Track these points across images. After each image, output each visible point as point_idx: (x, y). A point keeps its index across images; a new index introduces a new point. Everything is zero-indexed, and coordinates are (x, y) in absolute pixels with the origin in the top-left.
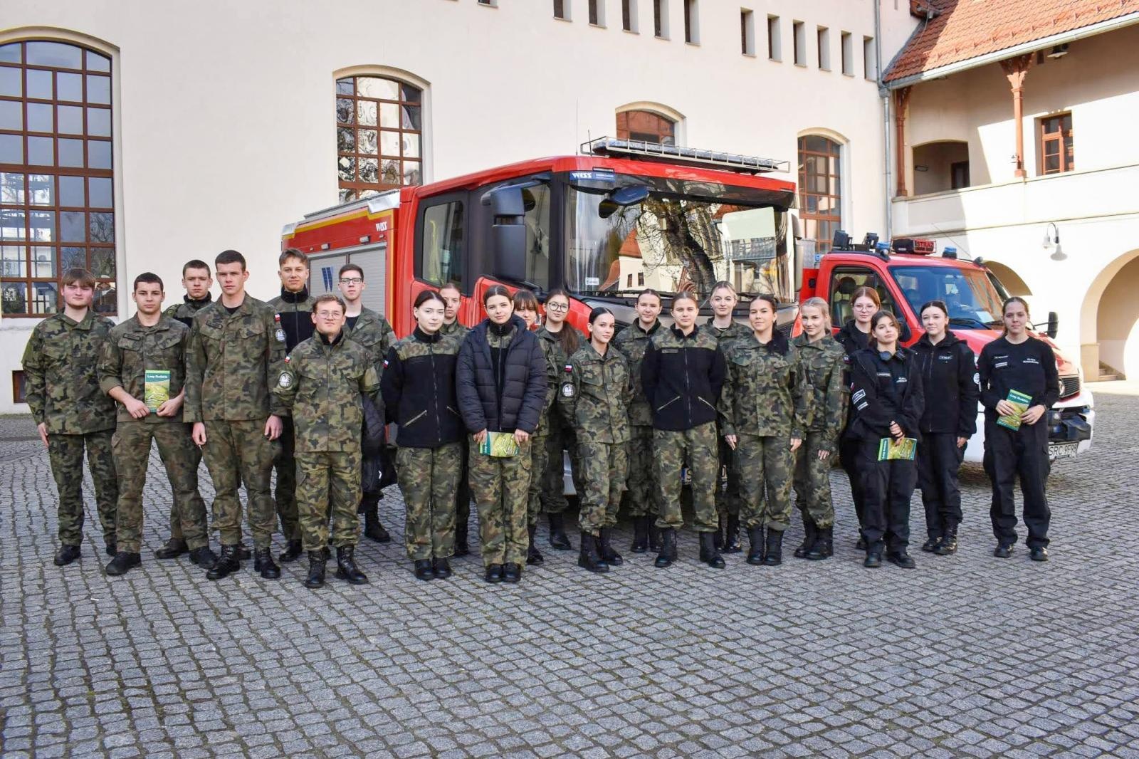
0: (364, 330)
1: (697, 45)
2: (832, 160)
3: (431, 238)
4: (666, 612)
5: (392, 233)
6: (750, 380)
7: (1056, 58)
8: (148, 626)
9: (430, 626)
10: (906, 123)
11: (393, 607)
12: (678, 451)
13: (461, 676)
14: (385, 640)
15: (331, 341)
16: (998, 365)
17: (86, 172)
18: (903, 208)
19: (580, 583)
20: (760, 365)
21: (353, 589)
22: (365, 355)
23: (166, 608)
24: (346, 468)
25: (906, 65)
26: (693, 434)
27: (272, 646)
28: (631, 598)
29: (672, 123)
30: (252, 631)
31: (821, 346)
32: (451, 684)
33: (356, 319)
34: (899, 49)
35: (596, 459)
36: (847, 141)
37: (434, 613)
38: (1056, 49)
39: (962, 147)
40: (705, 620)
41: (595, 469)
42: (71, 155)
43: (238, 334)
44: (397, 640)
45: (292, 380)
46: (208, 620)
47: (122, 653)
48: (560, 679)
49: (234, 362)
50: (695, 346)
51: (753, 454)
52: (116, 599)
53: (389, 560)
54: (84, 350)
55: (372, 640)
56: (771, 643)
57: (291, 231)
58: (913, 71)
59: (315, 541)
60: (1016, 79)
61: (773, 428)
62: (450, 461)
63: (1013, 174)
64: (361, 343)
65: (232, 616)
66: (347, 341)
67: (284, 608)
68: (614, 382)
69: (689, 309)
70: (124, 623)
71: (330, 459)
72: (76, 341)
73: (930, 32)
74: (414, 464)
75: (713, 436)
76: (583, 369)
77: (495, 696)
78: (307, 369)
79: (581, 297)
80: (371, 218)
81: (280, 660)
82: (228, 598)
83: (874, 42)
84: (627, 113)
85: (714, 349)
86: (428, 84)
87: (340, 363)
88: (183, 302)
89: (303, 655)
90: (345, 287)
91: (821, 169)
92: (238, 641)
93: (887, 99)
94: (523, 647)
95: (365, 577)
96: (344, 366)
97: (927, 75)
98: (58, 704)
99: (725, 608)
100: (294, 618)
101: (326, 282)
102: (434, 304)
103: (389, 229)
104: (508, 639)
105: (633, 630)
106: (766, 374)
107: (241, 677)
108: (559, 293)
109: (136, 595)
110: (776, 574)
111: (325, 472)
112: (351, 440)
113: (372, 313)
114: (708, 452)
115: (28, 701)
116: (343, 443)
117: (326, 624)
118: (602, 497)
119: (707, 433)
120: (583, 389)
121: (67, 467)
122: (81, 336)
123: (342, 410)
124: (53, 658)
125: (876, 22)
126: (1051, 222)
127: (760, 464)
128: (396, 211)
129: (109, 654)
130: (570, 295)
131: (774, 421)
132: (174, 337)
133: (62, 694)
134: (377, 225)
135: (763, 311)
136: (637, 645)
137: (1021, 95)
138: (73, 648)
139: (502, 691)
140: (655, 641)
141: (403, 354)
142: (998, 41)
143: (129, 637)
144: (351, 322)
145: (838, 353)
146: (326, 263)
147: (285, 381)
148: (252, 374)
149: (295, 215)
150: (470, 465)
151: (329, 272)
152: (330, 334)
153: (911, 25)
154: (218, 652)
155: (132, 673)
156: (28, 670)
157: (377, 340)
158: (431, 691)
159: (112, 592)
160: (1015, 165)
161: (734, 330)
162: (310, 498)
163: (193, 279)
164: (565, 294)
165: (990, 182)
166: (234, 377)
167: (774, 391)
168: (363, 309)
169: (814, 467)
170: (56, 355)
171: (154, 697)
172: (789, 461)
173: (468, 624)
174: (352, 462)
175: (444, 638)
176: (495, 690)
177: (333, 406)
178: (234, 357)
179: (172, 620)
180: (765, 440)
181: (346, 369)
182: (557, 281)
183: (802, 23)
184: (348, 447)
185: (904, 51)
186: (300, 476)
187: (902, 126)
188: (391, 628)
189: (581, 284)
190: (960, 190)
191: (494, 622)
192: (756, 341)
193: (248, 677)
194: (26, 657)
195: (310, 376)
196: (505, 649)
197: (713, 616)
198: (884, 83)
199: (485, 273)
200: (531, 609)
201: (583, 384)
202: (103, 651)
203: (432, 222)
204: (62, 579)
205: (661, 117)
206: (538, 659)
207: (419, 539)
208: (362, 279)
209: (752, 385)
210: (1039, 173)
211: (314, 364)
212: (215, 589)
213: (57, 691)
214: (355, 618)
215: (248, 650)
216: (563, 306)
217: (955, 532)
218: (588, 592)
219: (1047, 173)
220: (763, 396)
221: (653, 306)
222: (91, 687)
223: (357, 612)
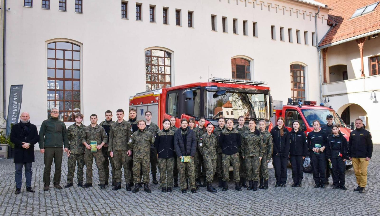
0: (151, 128)
1: (257, 37)
2: (302, 72)
3: (170, 102)
4: (224, 200)
5: (160, 100)
6: (248, 142)
7: (374, 38)
8: (97, 199)
9: (165, 201)
10: (326, 59)
11: (156, 197)
12: (229, 161)
13: (171, 211)
14: (154, 204)
15: (142, 131)
16: (312, 138)
17: (72, 80)
18: (326, 86)
19: (204, 194)
20: (250, 138)
21: (146, 193)
22: (151, 135)
23: (101, 196)
24: (145, 163)
25: (326, 41)
26: (233, 156)
27: (127, 204)
28: (216, 197)
29: (249, 61)
30: (122, 201)
31: (265, 133)
32: (168, 212)
33: (149, 125)
34: (324, 36)
35: (209, 162)
36: (307, 65)
37: (166, 199)
38: (374, 35)
39: (345, 67)
40: (233, 202)
41: (209, 165)
42: (68, 75)
43: (121, 129)
44: (156, 204)
45: (132, 141)
46: (111, 199)
47: (92, 205)
48: (194, 212)
49: (120, 136)
50: (233, 133)
51: (249, 161)
52: (89, 194)
53: (156, 188)
54: (80, 133)
55: (150, 204)
56: (248, 207)
57: (132, 98)
58: (328, 43)
59: (136, 181)
60: (361, 45)
61: (254, 154)
62: (171, 162)
63: (361, 75)
64: (150, 131)
65: (117, 198)
66: (146, 131)
67: (130, 197)
68: (212, 143)
69: (231, 123)
70: (92, 199)
71: (141, 161)
72: (79, 130)
73: (334, 30)
74: (162, 163)
75: (238, 157)
76: (205, 139)
77: (177, 214)
78: (136, 138)
79: (208, 120)
80: (154, 96)
81: (129, 207)
82: (116, 195)
83: (315, 34)
84: (235, 59)
85: (238, 133)
86: (173, 52)
87: (144, 137)
88: (105, 121)
89: (134, 206)
90: (147, 117)
91: (298, 75)
92: (119, 203)
93: (320, 52)
94: (186, 206)
95: (150, 191)
96: (145, 137)
97: (333, 44)
98: (79, 213)
99: (239, 199)
100: (132, 199)
101: (141, 113)
102: (167, 122)
103: (159, 99)
104: (183, 204)
105: (214, 203)
106: (252, 140)
107: (120, 209)
108: (203, 118)
109: (94, 194)
110: (256, 193)
111: (140, 164)
112: (146, 156)
113: (153, 124)
114: (237, 161)
115: (73, 212)
116: (144, 156)
117: (140, 200)
118: (211, 172)
119: (236, 156)
120: (204, 144)
121: (72, 163)
122: (80, 129)
123: (144, 148)
124: (77, 205)
125: (316, 28)
126: (373, 91)
127: (251, 163)
128: (161, 94)
129: (89, 204)
130: (206, 119)
131: (254, 152)
132: (99, 130)
133: (80, 211)
134: (156, 98)
135: (252, 124)
136: (214, 206)
137: (362, 50)
138: (80, 203)
139: (180, 213)
140: (219, 205)
141: (159, 135)
142: (355, 33)
143: (93, 201)
144: (148, 126)
145: (269, 134)
146: (142, 108)
147: (130, 141)
148: (124, 139)
149: (133, 94)
150: (178, 163)
151: (143, 110)
152: (142, 129)
153: (328, 28)
154: (114, 205)
155: (95, 208)
156: (71, 207)
157: (154, 131)
158: (163, 213)
159: (87, 193)
160: (361, 73)
161: (244, 128)
162: (135, 170)
163: (107, 115)
164: (204, 118)
165: (355, 78)
166: (120, 140)
167: (254, 145)
168: (151, 123)
169: (264, 164)
170: (74, 134)
171: (101, 212)
172: (258, 163)
173: (174, 201)
174: (147, 162)
175: (168, 204)
176: (178, 213)
177: (141, 147)
178: (120, 135)
179: (103, 199)
180: (252, 157)
181: (145, 138)
182: (202, 115)
183: (291, 29)
184: (145, 158)
185: (325, 36)
186: (134, 165)
187: (325, 60)
188: (155, 201)
189: (208, 116)
190: (345, 81)
191: (180, 201)
192: (250, 131)
193: (121, 210)
194: (70, 204)
195: (137, 140)
196: (182, 206)
197: (235, 201)
198: (319, 47)
199: (184, 112)
200: (190, 199)
201: (205, 143)
202: (88, 204)
203: (171, 98)
204: (75, 190)
205: (246, 60)
206: (189, 208)
207: (163, 182)
208: (151, 115)
209: (248, 143)
210: (370, 75)
211: (137, 137)
212: (112, 193)
213: (79, 211)
214: (147, 199)
215: (121, 205)
216: (203, 122)
217: (301, 181)
218: (206, 195)
219: (373, 75)
220: (251, 146)
221: (223, 122)
222: (86, 210)
223: (147, 198)
